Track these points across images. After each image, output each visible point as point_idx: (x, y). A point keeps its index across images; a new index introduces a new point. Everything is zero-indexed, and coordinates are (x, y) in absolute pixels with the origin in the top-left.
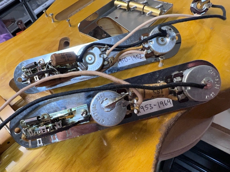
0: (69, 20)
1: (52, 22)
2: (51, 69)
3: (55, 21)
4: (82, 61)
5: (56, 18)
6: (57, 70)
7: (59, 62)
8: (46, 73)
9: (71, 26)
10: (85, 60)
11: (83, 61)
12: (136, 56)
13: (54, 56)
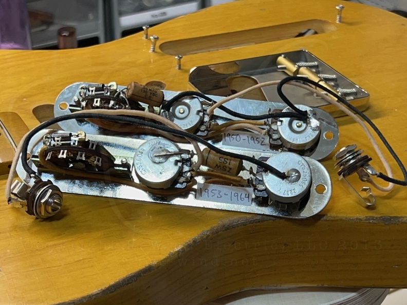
0: (181, 58)
1: (151, 51)
2: (123, 98)
3: (156, 50)
4: (168, 110)
5: (161, 47)
6: (129, 103)
7: (137, 94)
8: (113, 100)
9: (180, 68)
10: (174, 110)
11: (171, 110)
12: (255, 139)
13: (133, 84)
